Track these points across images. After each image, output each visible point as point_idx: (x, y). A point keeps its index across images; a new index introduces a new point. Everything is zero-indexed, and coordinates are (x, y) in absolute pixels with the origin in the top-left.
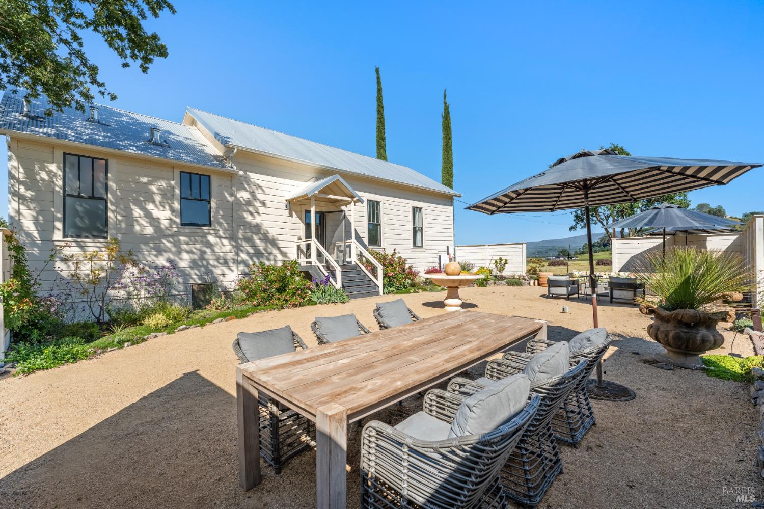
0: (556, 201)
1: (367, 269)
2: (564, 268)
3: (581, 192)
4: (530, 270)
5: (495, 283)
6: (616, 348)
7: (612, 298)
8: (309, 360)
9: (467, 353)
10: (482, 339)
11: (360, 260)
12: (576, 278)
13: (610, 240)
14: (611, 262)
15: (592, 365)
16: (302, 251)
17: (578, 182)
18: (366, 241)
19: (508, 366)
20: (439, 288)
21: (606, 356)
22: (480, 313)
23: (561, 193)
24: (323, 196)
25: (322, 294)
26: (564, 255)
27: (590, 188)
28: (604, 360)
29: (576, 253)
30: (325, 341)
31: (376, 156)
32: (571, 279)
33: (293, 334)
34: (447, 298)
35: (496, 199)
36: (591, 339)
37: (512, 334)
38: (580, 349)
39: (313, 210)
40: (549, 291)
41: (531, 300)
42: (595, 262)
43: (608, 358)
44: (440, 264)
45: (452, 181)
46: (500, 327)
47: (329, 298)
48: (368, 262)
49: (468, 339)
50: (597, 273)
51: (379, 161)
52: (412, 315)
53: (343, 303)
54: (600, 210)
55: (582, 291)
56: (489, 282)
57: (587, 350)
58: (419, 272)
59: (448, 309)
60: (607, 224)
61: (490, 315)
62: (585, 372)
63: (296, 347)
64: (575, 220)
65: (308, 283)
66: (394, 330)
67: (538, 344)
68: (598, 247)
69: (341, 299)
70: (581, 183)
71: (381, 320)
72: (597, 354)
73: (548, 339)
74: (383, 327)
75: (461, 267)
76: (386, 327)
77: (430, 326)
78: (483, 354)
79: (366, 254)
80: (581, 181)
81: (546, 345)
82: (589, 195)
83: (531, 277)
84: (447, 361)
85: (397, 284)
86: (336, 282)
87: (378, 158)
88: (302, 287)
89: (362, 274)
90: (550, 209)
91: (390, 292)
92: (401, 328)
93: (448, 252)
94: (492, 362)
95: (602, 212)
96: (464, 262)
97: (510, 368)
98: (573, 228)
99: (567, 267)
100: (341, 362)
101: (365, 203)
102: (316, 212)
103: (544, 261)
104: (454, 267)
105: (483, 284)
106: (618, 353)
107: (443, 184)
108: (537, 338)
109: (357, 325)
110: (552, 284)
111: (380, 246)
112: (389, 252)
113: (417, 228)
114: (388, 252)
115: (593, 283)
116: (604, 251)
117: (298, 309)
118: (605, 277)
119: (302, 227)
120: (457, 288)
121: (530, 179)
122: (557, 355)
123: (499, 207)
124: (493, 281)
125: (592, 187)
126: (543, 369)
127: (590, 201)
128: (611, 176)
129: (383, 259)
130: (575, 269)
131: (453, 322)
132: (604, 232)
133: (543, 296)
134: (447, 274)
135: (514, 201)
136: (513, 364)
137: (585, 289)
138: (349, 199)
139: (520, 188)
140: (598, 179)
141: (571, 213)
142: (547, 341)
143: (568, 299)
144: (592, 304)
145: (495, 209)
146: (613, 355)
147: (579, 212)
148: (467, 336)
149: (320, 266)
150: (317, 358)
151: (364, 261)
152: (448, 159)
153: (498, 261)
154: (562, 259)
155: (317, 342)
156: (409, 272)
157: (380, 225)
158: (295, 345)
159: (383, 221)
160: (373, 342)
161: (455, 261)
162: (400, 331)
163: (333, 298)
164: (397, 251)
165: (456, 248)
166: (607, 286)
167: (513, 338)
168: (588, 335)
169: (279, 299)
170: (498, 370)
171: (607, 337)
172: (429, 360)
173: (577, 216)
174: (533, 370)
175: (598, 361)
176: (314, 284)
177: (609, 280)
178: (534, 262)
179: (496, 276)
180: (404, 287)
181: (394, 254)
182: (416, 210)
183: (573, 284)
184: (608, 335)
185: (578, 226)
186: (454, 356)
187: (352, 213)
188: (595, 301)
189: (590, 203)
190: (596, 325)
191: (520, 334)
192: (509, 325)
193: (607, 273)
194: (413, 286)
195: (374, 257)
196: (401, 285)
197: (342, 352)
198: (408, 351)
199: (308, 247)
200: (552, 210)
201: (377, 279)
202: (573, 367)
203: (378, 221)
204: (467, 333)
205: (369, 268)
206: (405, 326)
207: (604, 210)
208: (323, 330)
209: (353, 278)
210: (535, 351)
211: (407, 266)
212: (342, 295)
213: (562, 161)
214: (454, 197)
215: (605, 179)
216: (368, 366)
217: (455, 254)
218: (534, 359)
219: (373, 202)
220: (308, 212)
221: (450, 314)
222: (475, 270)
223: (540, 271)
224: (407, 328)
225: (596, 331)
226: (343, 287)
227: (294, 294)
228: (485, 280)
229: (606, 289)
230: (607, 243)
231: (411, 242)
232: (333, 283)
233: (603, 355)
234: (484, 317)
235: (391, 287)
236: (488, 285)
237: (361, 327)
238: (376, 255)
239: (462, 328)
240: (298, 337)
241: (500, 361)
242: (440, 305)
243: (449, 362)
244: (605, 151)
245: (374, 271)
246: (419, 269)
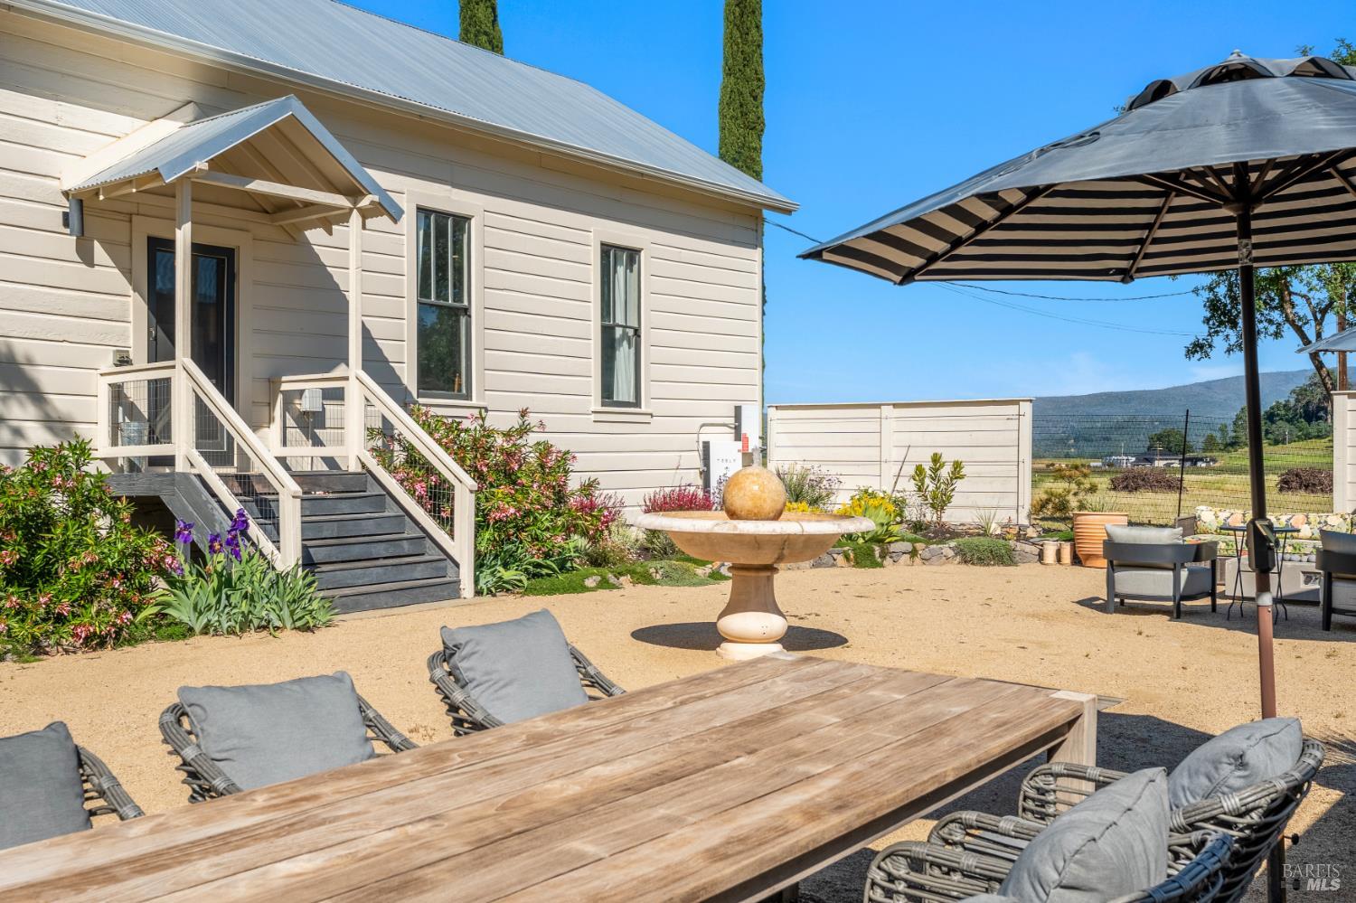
0: (1141, 242)
1: (411, 492)
2: (1167, 500)
3: (1225, 212)
4: (1043, 505)
5: (914, 553)
6: (1335, 795)
7: (1329, 609)
8: (145, 865)
9: (795, 819)
10: (855, 767)
11: (383, 455)
12: (1207, 538)
13: (1328, 398)
14: (1330, 477)
15: (1250, 855)
16: (132, 411)
17: (1218, 173)
18: (408, 375)
19: (951, 870)
20: (700, 571)
21: (1300, 822)
22: (853, 665)
23: (1156, 211)
24: (227, 182)
25: (217, 592)
26: (1169, 452)
27: (1258, 200)
28: (1295, 839)
29: (1210, 444)
30: (219, 783)
31: (458, 30)
32: (1190, 540)
33: (80, 758)
34: (729, 609)
35: (917, 224)
36: (1248, 758)
37: (969, 747)
38: (1207, 797)
39: (183, 237)
40: (1111, 582)
41: (1045, 617)
42: (1271, 480)
43: (1308, 832)
44: (706, 475)
45: (758, 150)
46: (924, 719)
47: (244, 607)
48: (414, 459)
49: (802, 768)
50: (1277, 518)
51: (470, 50)
52: (586, 675)
53: (306, 628)
54: (1296, 286)
55: (1227, 586)
56: (893, 548)
57: (1232, 802)
58: (622, 504)
59: (734, 653)
60: (1319, 335)
61: (890, 674)
62: (1221, 882)
63: (92, 813)
64: (1207, 321)
65: (153, 545)
66: (510, 737)
67: (1062, 782)
68: (1289, 421)
69: (299, 613)
70: (1229, 179)
71: (458, 696)
72: (1267, 813)
73: (1102, 762)
74: (466, 723)
75: (789, 488)
76: (478, 726)
77: (654, 717)
78: (857, 825)
79: (407, 427)
80: (1227, 171)
81: (1088, 787)
82: (1255, 225)
83: (1047, 531)
84: (716, 855)
85: (531, 554)
86: (276, 542)
87: (465, 38)
88: (129, 564)
89: (392, 511)
90: (1119, 271)
91: (502, 587)
92: (542, 726)
93: (737, 429)
94: (891, 854)
95: (1304, 290)
96: (798, 468)
97: (956, 877)
98: (1198, 348)
99: (1174, 496)
100: (285, 868)
101: (409, 221)
102: (198, 250)
103: (1100, 472)
104: (761, 487)
105: (870, 554)
106: (1342, 810)
107: (722, 157)
108: (1060, 761)
109: (357, 717)
110: (1121, 556)
111: (468, 397)
112: (502, 421)
113: (619, 332)
114: (493, 421)
115: (1263, 552)
116: (1308, 437)
117: (108, 655)
118: (1306, 531)
119: (134, 307)
120: (770, 568)
121: (1042, 151)
122: (1124, 823)
123: (934, 257)
124: (907, 546)
125: (1268, 192)
126: (1074, 872)
127: (1256, 246)
128: (1334, 158)
129: (473, 450)
130: (1203, 502)
131: (743, 704)
132: (1309, 366)
133: (1088, 603)
134: (733, 515)
135: (987, 235)
136: (969, 861)
137: (1236, 579)
138: (341, 201)
139: (1009, 185)
140: (1286, 165)
141: (1196, 291)
142: (1096, 772)
143: (1177, 614)
144: (1258, 633)
145: (916, 262)
146: (1325, 819)
147: (1222, 290)
148: (797, 754)
149: (212, 474)
150: (183, 854)
151: (400, 457)
152: (747, 61)
153: (927, 467)
154: (1160, 464)
155: (188, 791)
156: (582, 508)
157: (466, 311)
158: (89, 805)
159: (477, 298)
160: (425, 786)
161: (764, 465)
162: (536, 740)
163: (262, 611)
164: (532, 419)
165: (772, 413)
166: (1312, 567)
167: (970, 759)
168: (1238, 744)
169: (21, 613)
170: (911, 885)
171: (1303, 752)
172: (646, 850)
173: (1214, 305)
174: (1038, 879)
175: (1273, 841)
176: (180, 548)
177: (1319, 544)
178: (1059, 475)
179: (918, 527)
180: (562, 568)
181: (524, 430)
182: (614, 258)
183: (1197, 558)
184: (1306, 744)
185: (1219, 342)
186: (744, 832)
187: (353, 258)
188: (1267, 620)
189: (1256, 253)
190: (1268, 710)
191: (997, 746)
192: (957, 710)
193: (1312, 516)
194: (598, 560)
195: (439, 442)
196: (547, 555)
197: (291, 828)
198: (563, 817)
199: (160, 393)
200: (1126, 276)
201: (451, 534)
202: (1182, 865)
203: (458, 296)
204: (799, 744)
205: (420, 488)
206: (559, 718)
207: (1309, 285)
208: (210, 742)
209: (351, 529)
210: (1051, 810)
211: (574, 483)
212: (301, 597)
213: (1162, 90)
214: (766, 213)
215: (1311, 166)
216: (396, 881)
217: (764, 438)
218: (1040, 837)
219: (442, 216)
220: (160, 249)
221: (732, 670)
222: (841, 500)
223: (1082, 507)
224: (566, 725)
225: (1269, 726)
226: (309, 563)
227: (90, 594)
228: (877, 539)
229: (1309, 577)
230: (1320, 408)
231: (594, 384)
232: (267, 546)
233: (1288, 817)
234: (864, 683)
235: (506, 566)
236: (888, 561)
237: (374, 724)
238: (450, 436)
239: (783, 723)
240: (104, 771)
241: (920, 851)
242: (704, 637)
243: (726, 857)
244: (1313, 61)
245: (438, 498)
246: (620, 493)
